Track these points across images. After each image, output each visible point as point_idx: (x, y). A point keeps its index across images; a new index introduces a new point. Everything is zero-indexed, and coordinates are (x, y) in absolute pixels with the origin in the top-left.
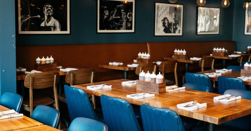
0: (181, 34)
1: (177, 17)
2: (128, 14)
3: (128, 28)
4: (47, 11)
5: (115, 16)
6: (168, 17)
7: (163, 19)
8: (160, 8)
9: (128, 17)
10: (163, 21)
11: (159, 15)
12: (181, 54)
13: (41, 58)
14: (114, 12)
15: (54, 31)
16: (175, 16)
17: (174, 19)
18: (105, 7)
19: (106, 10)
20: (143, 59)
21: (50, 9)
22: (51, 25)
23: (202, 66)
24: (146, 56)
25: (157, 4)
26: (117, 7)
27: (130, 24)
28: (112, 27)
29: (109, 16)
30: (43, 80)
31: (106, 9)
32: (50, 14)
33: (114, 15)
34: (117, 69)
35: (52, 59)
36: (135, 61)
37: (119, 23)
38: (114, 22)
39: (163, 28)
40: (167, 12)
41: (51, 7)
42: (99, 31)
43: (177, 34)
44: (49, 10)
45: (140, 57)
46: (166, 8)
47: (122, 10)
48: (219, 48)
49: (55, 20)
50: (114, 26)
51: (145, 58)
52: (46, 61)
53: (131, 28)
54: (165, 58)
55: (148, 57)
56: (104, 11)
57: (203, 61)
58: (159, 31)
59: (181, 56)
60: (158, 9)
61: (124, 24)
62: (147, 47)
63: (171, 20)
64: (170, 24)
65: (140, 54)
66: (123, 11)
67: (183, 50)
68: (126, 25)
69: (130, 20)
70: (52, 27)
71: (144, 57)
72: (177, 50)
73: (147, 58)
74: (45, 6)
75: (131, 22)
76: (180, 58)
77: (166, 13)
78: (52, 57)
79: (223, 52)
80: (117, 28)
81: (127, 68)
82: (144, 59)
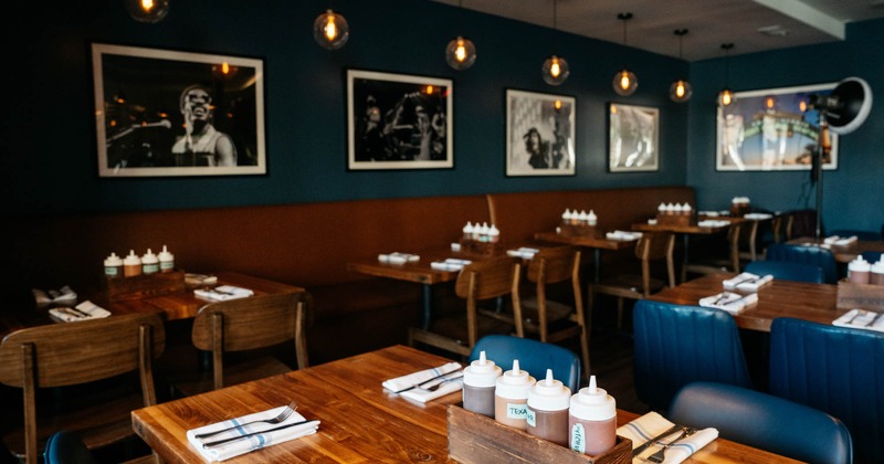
0: (571, 171)
1: (562, 127)
2: (436, 117)
3: (434, 156)
4: (193, 108)
5: (398, 124)
6: (539, 127)
7: (526, 132)
8: (518, 104)
9: (436, 127)
10: (527, 139)
11: (517, 121)
12: (583, 224)
13: (123, 255)
14: (394, 113)
15: (216, 165)
16: (557, 125)
17: (555, 133)
18: (370, 98)
19: (371, 107)
20: (477, 242)
21: (202, 101)
22: (207, 150)
23: (645, 256)
24: (487, 235)
25: (511, 94)
26: (403, 100)
27: (440, 146)
28: (390, 155)
29: (381, 125)
30: (83, 351)
31: (372, 105)
32: (201, 116)
33: (395, 122)
34: (399, 277)
35: (166, 257)
36: (456, 247)
37: (409, 142)
38: (395, 140)
39: (527, 156)
40: (537, 116)
41: (203, 97)
42: (353, 165)
43: (561, 170)
44: (199, 104)
45: (468, 237)
46: (535, 105)
47: (419, 108)
48: (674, 204)
49: (219, 134)
50: (396, 150)
51: (484, 239)
52: (142, 265)
53: (443, 157)
54: (536, 236)
55: (494, 237)
56: (366, 109)
57: (647, 242)
58: (518, 163)
59: (581, 228)
60: (513, 107)
61: (424, 145)
62: (487, 206)
63: (547, 134)
64: (544, 146)
65: (468, 229)
66: (421, 111)
67: (588, 213)
68: (431, 147)
69: (441, 135)
70: (208, 153)
71: (481, 235)
72: (571, 212)
73: (491, 239)
74: (184, 93)
75: (444, 141)
76: (579, 235)
77: (534, 118)
78: (168, 250)
79: (686, 214)
80: (404, 157)
81: (429, 276)
82: (482, 243)
